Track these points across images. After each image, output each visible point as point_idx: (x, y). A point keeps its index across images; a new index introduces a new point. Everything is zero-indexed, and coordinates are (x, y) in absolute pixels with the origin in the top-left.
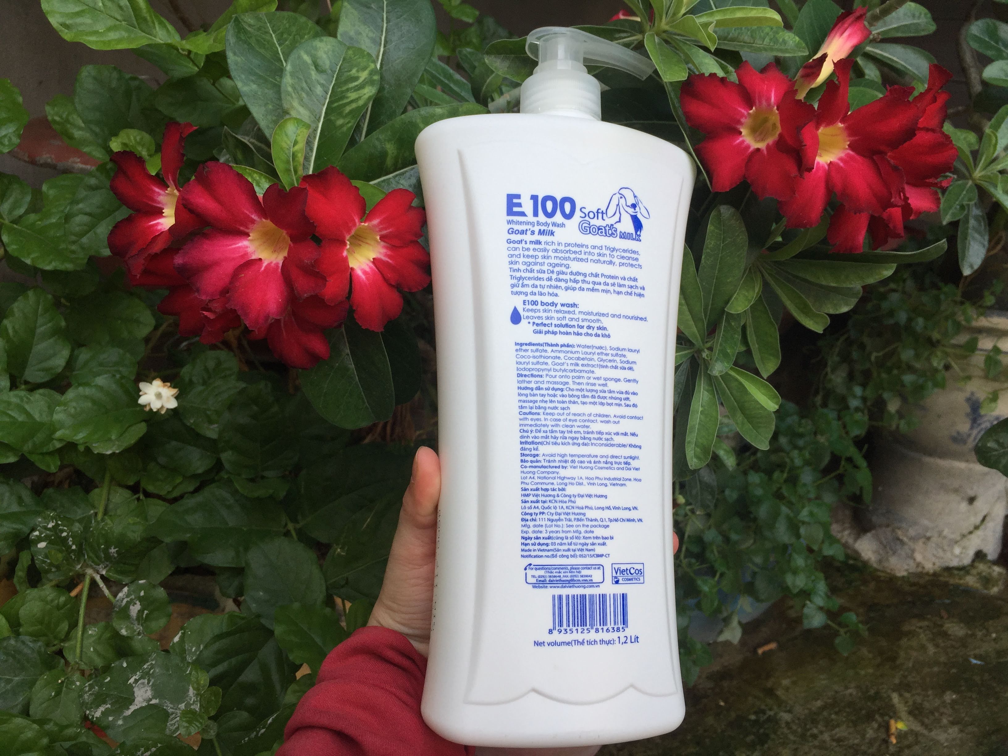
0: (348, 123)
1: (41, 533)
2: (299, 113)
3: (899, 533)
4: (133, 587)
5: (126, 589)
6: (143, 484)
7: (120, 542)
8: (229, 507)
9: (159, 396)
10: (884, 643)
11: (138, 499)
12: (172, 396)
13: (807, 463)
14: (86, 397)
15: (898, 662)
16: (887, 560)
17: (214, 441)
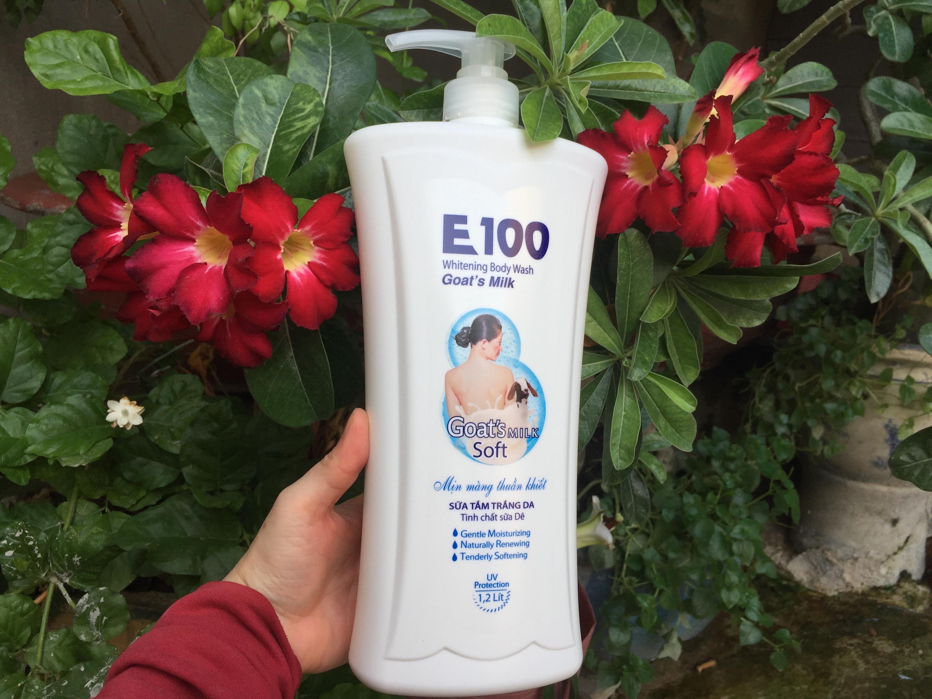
0: (294, 148)
1: (9, 542)
2: (250, 139)
3: (829, 554)
4: (93, 594)
5: (86, 596)
6: (108, 498)
7: (83, 551)
8: (187, 518)
9: (125, 413)
10: (817, 660)
11: (104, 512)
12: (138, 413)
13: (738, 485)
14: (58, 415)
15: (831, 678)
16: (818, 581)
17: (175, 457)
